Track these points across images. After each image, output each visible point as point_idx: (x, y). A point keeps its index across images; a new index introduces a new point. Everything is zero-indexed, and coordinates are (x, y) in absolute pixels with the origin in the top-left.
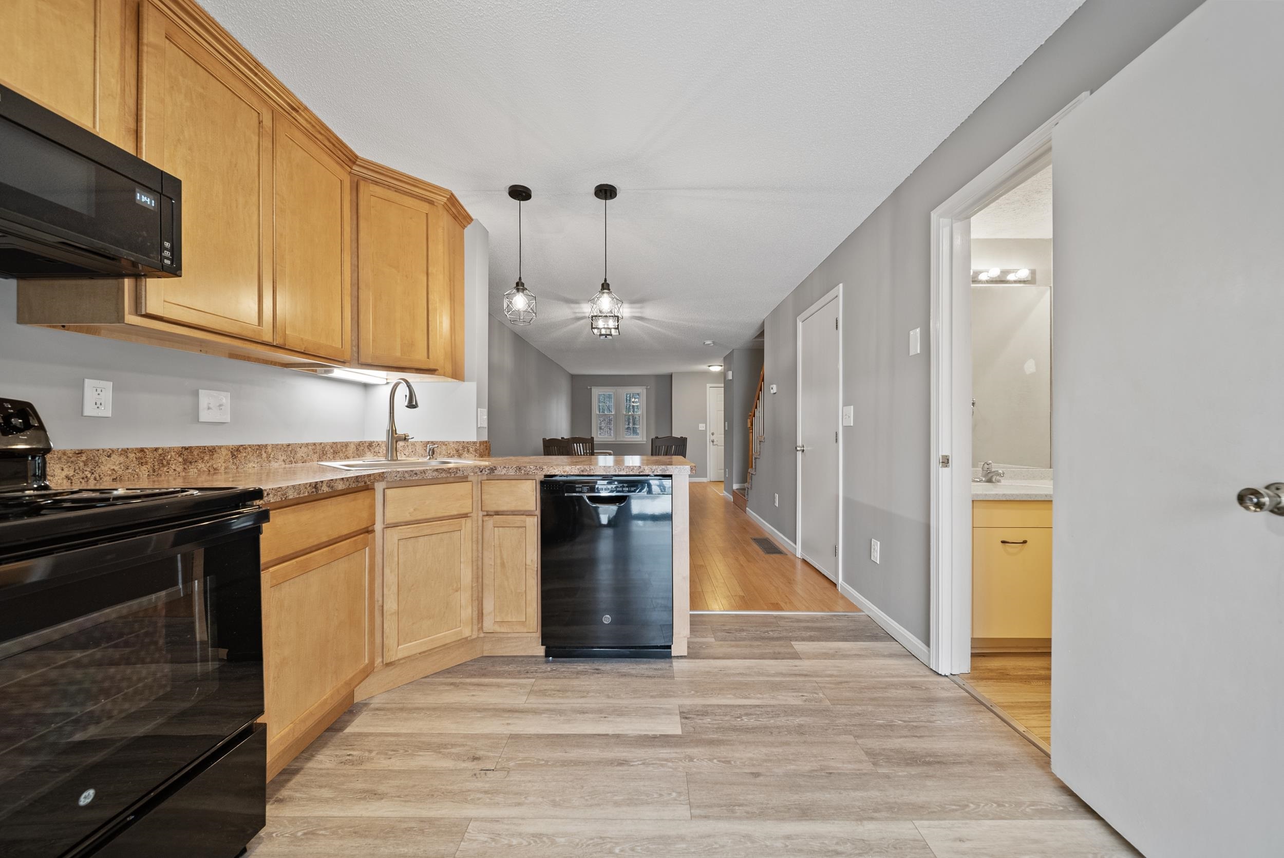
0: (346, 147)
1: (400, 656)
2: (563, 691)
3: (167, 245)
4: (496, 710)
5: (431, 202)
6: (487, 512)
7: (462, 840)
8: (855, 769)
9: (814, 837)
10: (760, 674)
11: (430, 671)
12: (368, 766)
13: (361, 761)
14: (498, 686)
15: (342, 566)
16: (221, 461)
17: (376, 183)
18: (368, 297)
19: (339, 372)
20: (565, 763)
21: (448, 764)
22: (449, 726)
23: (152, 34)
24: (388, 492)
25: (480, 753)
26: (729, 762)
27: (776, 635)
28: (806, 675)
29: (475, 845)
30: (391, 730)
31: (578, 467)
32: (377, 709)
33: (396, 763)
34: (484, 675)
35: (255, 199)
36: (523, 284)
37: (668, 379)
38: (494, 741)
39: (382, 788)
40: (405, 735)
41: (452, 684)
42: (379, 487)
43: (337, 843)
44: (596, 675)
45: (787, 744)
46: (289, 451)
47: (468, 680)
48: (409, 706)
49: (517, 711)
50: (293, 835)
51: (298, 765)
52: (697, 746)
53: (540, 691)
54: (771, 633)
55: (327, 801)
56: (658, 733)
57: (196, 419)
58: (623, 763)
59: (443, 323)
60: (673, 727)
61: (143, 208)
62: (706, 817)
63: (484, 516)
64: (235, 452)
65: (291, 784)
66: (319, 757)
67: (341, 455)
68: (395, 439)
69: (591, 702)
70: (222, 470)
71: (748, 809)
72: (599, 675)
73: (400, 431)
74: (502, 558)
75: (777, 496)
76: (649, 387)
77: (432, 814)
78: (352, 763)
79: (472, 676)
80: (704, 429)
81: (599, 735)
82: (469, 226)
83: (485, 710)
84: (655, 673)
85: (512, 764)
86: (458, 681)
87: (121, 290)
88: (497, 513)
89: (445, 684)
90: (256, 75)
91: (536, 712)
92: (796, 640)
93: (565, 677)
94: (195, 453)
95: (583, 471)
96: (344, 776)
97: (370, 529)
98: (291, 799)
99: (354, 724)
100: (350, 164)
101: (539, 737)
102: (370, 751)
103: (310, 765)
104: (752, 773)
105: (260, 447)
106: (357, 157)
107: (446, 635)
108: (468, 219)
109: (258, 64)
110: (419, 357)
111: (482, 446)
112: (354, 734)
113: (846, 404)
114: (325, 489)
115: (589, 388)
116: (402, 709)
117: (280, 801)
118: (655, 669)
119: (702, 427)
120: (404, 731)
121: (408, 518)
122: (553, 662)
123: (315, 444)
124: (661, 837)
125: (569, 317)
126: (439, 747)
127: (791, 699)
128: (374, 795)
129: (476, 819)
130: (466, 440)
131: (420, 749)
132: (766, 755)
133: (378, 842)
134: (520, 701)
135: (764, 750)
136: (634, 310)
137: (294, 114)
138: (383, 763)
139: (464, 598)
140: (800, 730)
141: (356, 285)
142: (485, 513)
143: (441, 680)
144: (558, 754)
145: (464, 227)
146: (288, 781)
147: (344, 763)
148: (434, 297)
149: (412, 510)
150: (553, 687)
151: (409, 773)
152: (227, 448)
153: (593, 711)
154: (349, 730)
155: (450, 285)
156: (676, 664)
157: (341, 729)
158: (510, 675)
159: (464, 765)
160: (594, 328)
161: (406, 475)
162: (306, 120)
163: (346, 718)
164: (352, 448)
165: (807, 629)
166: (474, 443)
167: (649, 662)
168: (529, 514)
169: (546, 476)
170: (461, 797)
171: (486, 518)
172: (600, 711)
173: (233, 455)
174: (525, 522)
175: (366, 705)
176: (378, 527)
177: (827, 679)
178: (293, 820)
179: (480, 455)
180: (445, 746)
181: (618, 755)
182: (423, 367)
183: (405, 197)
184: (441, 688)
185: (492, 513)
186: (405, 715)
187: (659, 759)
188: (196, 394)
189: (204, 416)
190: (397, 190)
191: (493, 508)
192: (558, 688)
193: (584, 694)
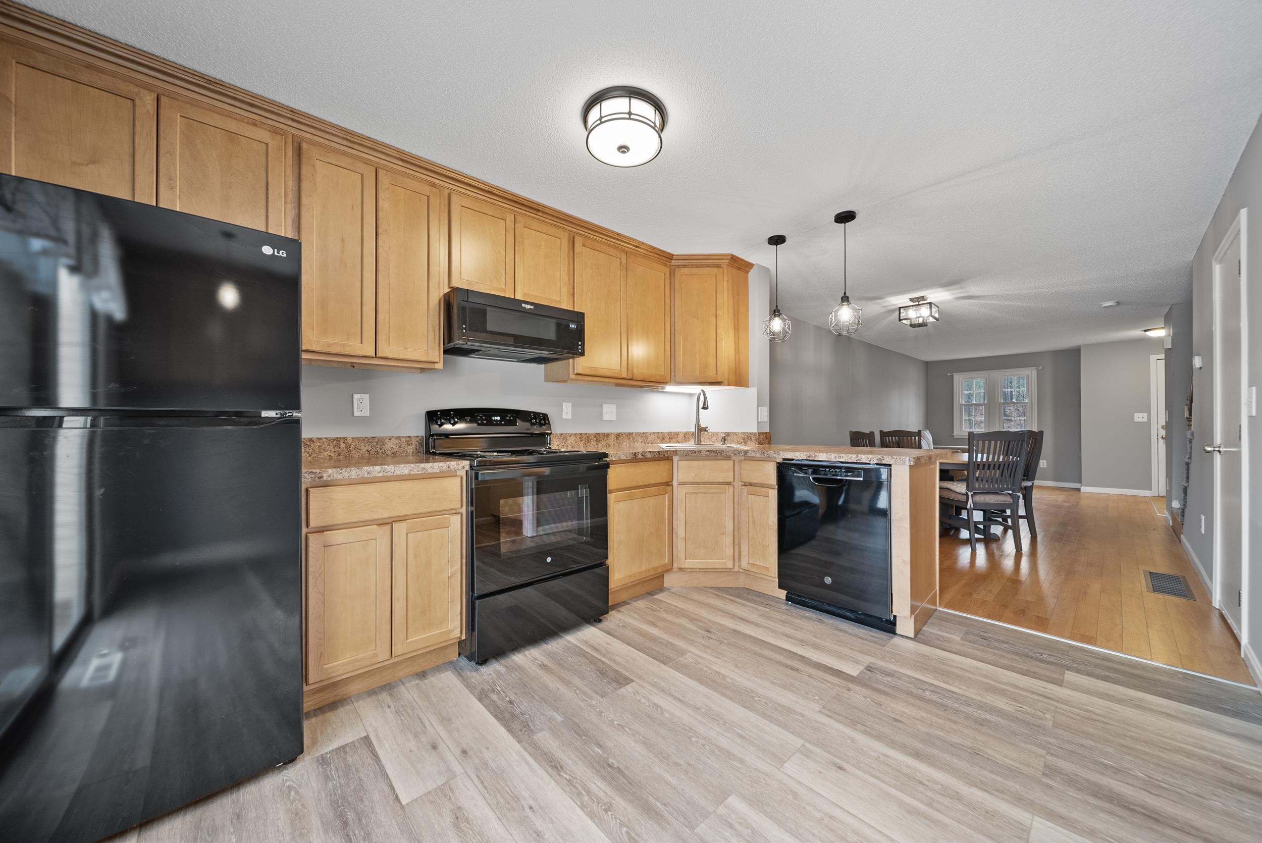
0: (666, 252)
1: (686, 566)
2: (784, 622)
3: (580, 343)
4: (734, 615)
5: (719, 266)
6: (744, 482)
7: (682, 657)
8: (1012, 765)
9: (908, 766)
10: (986, 676)
11: (708, 584)
12: (657, 613)
13: (655, 610)
14: (743, 605)
15: (651, 501)
16: (612, 441)
17: (685, 266)
18: (680, 339)
19: (669, 388)
20: (755, 653)
21: (694, 628)
22: (704, 613)
23: (578, 247)
24: (680, 462)
25: (712, 630)
26: (881, 705)
27: (1052, 659)
28: (1049, 698)
29: (686, 661)
30: (675, 604)
31: (805, 453)
32: (673, 593)
33: (670, 617)
34: (738, 597)
35: (618, 304)
36: (779, 311)
37: (1074, 354)
38: (723, 628)
39: (658, 624)
40: (680, 608)
41: (717, 595)
42: (676, 459)
43: (632, 634)
44: (817, 623)
45: (955, 722)
46: (644, 436)
47: (727, 596)
48: (689, 597)
49: (746, 621)
50: (619, 624)
51: (630, 601)
52: (862, 687)
53: (769, 617)
54: (1045, 656)
55: (635, 618)
56: (835, 668)
57: (601, 420)
58: (797, 670)
59: (727, 347)
60: (854, 671)
61: (572, 330)
62: (829, 717)
63: (742, 485)
64: (618, 436)
65: (624, 607)
66: (639, 602)
67: (674, 440)
68: (701, 430)
69: (799, 634)
70: (612, 445)
71: (866, 729)
72: (819, 623)
73: (703, 425)
74: (753, 518)
75: (1203, 517)
76: (1041, 368)
77: (674, 642)
78: (651, 609)
79: (731, 595)
80: (1145, 420)
81: (790, 651)
82: (751, 270)
83: (728, 613)
84: (871, 638)
85: (725, 641)
86: (721, 594)
87: (569, 364)
88: (751, 484)
89: (714, 594)
90: (618, 240)
91: (757, 625)
92: (1077, 672)
93: (792, 616)
94: (601, 436)
95: (809, 457)
96: (646, 613)
97: (670, 483)
98: (623, 612)
99: (661, 595)
100: (669, 261)
101: (750, 637)
102: (661, 608)
103: (635, 603)
104: (894, 719)
105: (629, 434)
106: (673, 255)
107: (714, 562)
108: (750, 265)
109: (619, 234)
110: (711, 374)
111: (761, 436)
112: (657, 599)
113: (1251, 385)
114: (640, 456)
115: (949, 374)
116: (684, 597)
117: (619, 611)
118: (872, 636)
119: (1140, 417)
120: (680, 606)
121: (691, 480)
122: (791, 605)
123: (658, 433)
124: (788, 708)
125: (881, 311)
126: (693, 620)
127: (1001, 703)
128: (654, 624)
129: (692, 653)
130: (749, 432)
131: (684, 616)
132: (922, 717)
133: (647, 641)
134: (753, 617)
135: (923, 714)
136: (955, 292)
137: (637, 249)
138: (665, 615)
139: (728, 540)
140: (981, 723)
141: (673, 334)
142: (743, 484)
143: (712, 591)
144: (756, 649)
145: (748, 272)
146: (624, 606)
147: (648, 608)
148: (721, 332)
149: (693, 475)
150: (779, 617)
151: (673, 623)
152: (614, 434)
153: (796, 639)
154: (656, 597)
155: (734, 320)
156: (896, 640)
157: (653, 595)
158: (755, 602)
159: (700, 631)
160: (902, 320)
161: (689, 453)
162: (644, 249)
163: (657, 591)
164: (681, 436)
165: (1115, 670)
166: (755, 433)
167: (870, 631)
168: (769, 487)
169: (784, 459)
170: (692, 643)
171: (743, 487)
172: (802, 641)
173: (617, 438)
174: (768, 492)
175: (669, 589)
176: (675, 483)
177: (1078, 711)
178: (620, 620)
179: (759, 443)
180: (696, 620)
181: (795, 665)
182: (713, 381)
183: (701, 269)
184: (710, 595)
185: (748, 484)
186: (685, 600)
187: (823, 679)
188: (601, 406)
189: (604, 419)
190: (697, 266)
191: (748, 480)
192: (782, 619)
193: (797, 628)
